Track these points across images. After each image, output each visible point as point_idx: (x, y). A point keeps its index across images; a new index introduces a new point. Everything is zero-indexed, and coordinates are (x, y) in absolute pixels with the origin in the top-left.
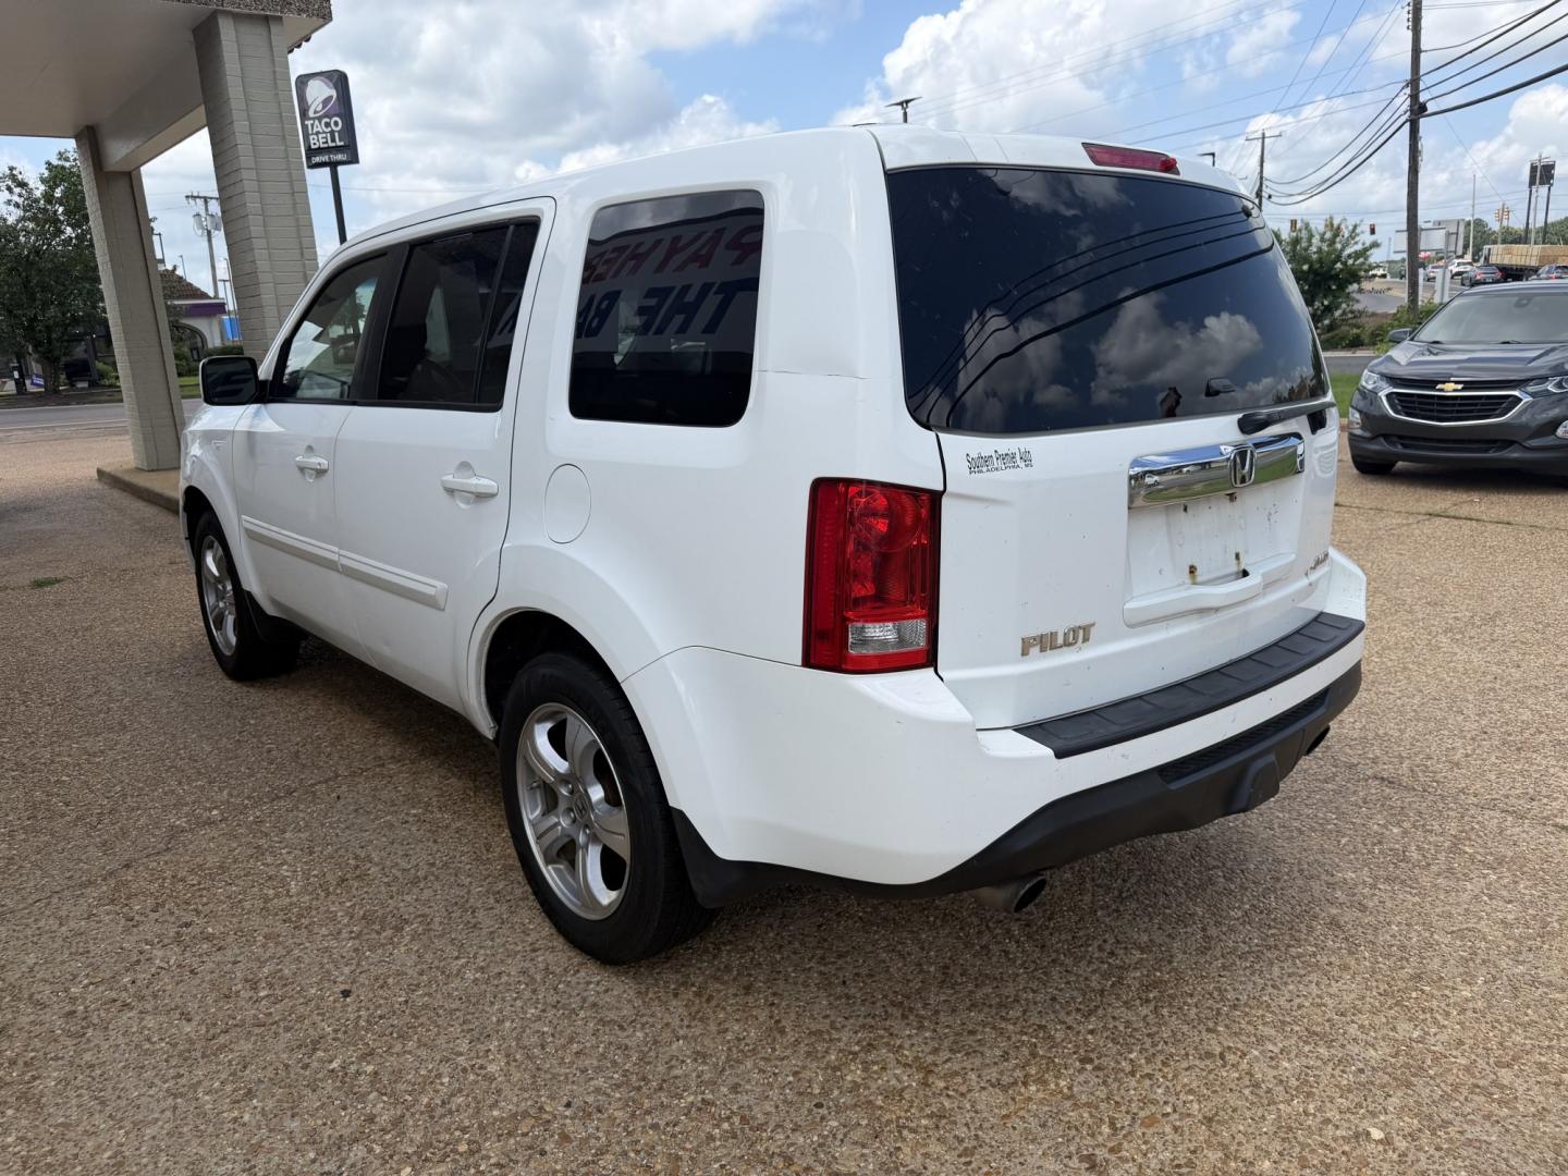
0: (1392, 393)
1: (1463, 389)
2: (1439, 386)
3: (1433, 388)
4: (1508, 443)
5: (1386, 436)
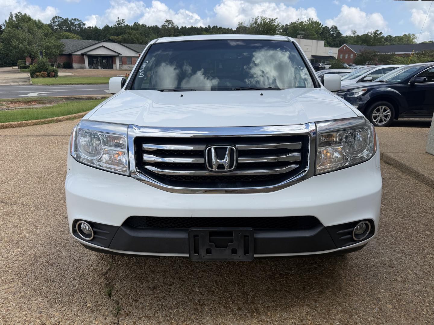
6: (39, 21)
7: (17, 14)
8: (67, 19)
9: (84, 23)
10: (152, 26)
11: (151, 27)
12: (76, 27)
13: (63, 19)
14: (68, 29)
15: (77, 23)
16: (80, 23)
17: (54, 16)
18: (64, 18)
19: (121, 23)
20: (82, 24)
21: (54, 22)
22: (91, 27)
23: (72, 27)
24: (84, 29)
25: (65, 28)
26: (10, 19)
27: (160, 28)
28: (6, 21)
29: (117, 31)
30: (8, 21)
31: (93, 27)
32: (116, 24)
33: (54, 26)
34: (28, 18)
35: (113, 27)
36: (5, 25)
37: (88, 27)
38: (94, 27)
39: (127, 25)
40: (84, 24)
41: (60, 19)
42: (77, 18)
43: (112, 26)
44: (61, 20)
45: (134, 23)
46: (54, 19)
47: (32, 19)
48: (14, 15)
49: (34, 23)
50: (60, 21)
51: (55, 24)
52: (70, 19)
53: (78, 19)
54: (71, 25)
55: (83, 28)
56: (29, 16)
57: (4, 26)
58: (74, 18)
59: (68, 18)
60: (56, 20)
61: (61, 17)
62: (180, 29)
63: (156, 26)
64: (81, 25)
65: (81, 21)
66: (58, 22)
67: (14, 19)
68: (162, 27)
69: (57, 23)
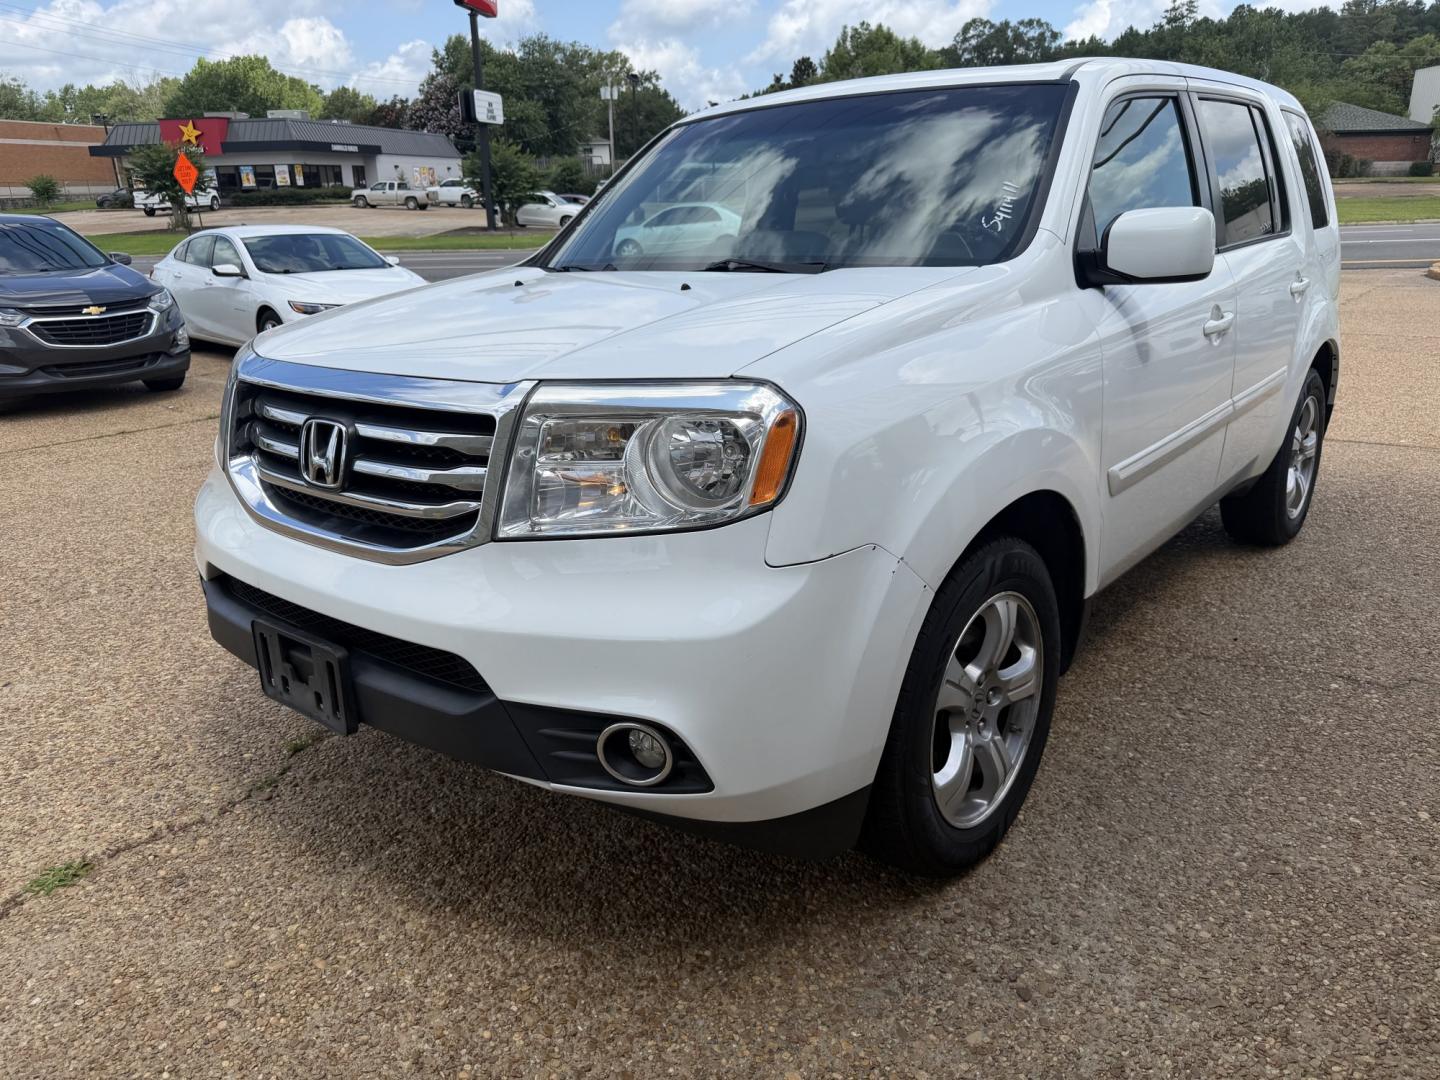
0: (35, 323)
1: (107, 311)
2: (85, 311)
3: (80, 313)
4: (156, 355)
5: (43, 369)
6: (915, 43)
7: (856, 30)
8: (1006, 24)
9: (1056, 30)
10: (1307, 11)
11: (1302, 15)
12: (1027, 49)
13: (992, 26)
14: (1002, 56)
15: (1033, 33)
16: (1042, 35)
17: (969, 20)
18: (997, 22)
19: (1183, 17)
20: (1048, 34)
21: (965, 40)
22: (1079, 41)
23: (1016, 50)
24: (1053, 50)
25: (994, 55)
26: (839, 44)
27: (1339, 14)
28: (828, 52)
29: (1163, 46)
30: (832, 53)
31: (1083, 42)
32: (1164, 21)
33: (965, 50)
34: (885, 38)
35: (1153, 34)
36: (825, 65)
37: (1067, 44)
38: (1087, 41)
39: (1206, 20)
40: (1055, 36)
41: (985, 27)
42: (1035, 17)
43: (1147, 32)
44: (986, 31)
45: (1233, 11)
46: (966, 29)
47: (896, 40)
48: (850, 32)
49: (899, 51)
50: (984, 34)
51: (967, 45)
52: (1013, 23)
53: (1039, 22)
54: (1015, 43)
55: (1049, 48)
56: (889, 29)
57: (822, 67)
58: (1026, 20)
59: (1009, 20)
60: (972, 32)
61: (988, 22)
62: (1427, 8)
63: (1325, 11)
64: (1045, 40)
65: (1047, 24)
66: (979, 36)
67: (849, 44)
68: (1349, 9)
69: (974, 42)
